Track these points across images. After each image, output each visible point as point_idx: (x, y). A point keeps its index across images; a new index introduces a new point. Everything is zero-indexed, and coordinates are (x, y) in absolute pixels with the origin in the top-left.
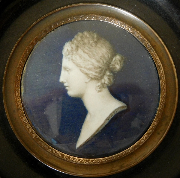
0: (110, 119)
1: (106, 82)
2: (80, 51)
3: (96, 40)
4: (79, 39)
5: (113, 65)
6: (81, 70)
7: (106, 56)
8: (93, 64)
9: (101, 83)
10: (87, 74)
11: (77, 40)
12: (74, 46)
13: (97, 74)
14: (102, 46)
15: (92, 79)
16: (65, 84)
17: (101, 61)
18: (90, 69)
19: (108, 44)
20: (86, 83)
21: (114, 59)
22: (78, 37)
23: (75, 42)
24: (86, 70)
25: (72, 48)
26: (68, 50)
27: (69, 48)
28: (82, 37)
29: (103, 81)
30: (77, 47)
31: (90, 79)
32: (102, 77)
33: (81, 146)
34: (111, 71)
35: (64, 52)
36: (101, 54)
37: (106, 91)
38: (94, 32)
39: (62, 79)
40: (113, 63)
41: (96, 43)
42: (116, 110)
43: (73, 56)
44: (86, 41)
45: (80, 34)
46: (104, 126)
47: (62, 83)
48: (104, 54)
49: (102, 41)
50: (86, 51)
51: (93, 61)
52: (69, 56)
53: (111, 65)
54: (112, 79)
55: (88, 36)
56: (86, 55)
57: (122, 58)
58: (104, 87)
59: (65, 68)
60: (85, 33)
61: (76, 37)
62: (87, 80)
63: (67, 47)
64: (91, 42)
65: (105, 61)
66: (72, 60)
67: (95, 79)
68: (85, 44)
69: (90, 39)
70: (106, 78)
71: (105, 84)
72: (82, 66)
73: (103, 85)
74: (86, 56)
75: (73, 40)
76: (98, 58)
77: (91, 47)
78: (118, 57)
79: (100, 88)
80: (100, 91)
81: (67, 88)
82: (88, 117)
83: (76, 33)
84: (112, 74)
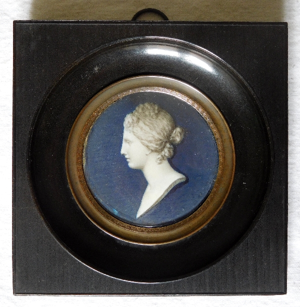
0: (169, 190)
1: (167, 155)
2: (141, 124)
3: (156, 112)
4: (140, 111)
5: (173, 137)
6: (142, 143)
7: (167, 128)
8: (153, 137)
9: (162, 155)
10: (147, 146)
11: (138, 112)
12: (135, 118)
13: (157, 147)
14: (163, 119)
15: (152, 151)
16: (126, 157)
17: (162, 134)
18: (150, 142)
19: (168, 116)
20: (147, 155)
21: (174, 132)
22: (139, 109)
23: (136, 113)
24: (146, 143)
25: (133, 120)
26: (129, 122)
27: (131, 121)
28: (143, 109)
29: (163, 153)
30: (139, 119)
31: (150, 151)
32: (162, 150)
33: (141, 216)
34: (172, 143)
35: (126, 124)
36: (161, 127)
37: (166, 164)
38: (154, 104)
39: (122, 152)
40: (173, 135)
41: (157, 115)
42: (175, 182)
43: (134, 129)
44: (147, 113)
45: (141, 105)
46: (163, 197)
47: (123, 155)
48: (165, 126)
49: (162, 113)
50: (147, 123)
51: (154, 133)
52: (130, 128)
53: (171, 137)
54: (172, 152)
55: (149, 107)
56: (147, 127)
57: (182, 130)
58: (163, 159)
59: (126, 140)
60: (146, 105)
61: (137, 108)
62: (148, 152)
63: (129, 119)
64: (152, 114)
65: (165, 134)
66: (133, 132)
67: (156, 151)
68: (146, 116)
69: (151, 111)
70: (166, 150)
71: (165, 156)
72: (143, 138)
73: (163, 158)
74: (147, 129)
75: (134, 111)
76: (158, 130)
77: (152, 119)
78: (178, 129)
79: (161, 160)
80: (160, 163)
81: (128, 160)
82: (148, 189)
83: (137, 105)
84: (172, 146)
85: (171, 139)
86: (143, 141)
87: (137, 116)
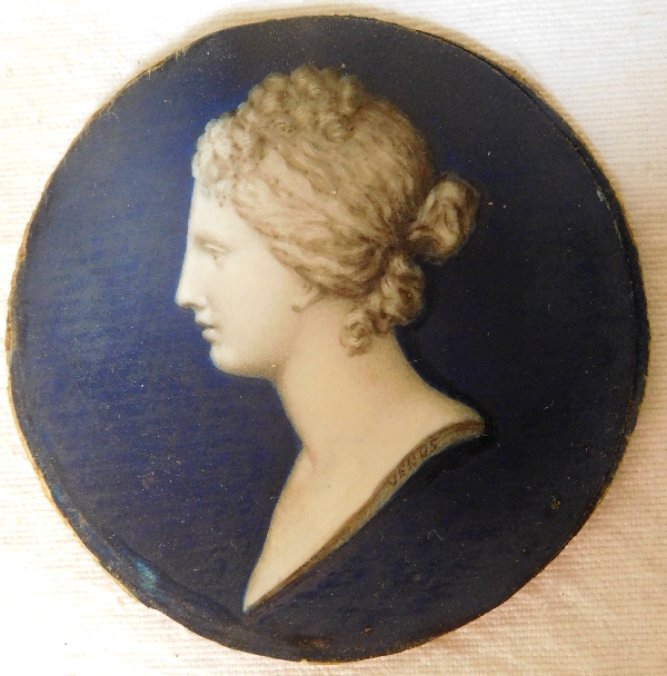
0: (402, 481)
1: (391, 309)
2: (273, 163)
3: (347, 109)
4: (270, 103)
5: (423, 228)
6: (274, 250)
7: (394, 185)
8: (330, 224)
9: (368, 312)
10: (301, 270)
11: (259, 111)
12: (245, 139)
13: (348, 271)
14: (375, 140)
15: (324, 291)
16: (203, 317)
17: (371, 209)
18: (315, 247)
19: (402, 129)
20: (296, 309)
21: (430, 201)
22: (265, 97)
23: (251, 117)
24: (296, 253)
25: (236, 146)
26: (216, 156)
27: (224, 149)
28: (282, 97)
29: (374, 301)
30: (262, 141)
31: (315, 292)
32: (371, 286)
33: (266, 601)
34: (418, 254)
35: (202, 165)
36: (368, 176)
37: (387, 352)
39: (185, 294)
40: (424, 216)
41: (348, 123)
42: (432, 439)
43: (241, 187)
44: (302, 114)
45: (276, 81)
46: (372, 512)
47: (189, 312)
48: (386, 175)
49: (374, 116)
50: (300, 159)
51: (334, 207)
52: (221, 186)
53: (415, 225)
54: (417, 296)
55: (313, 89)
56: (300, 179)
57: (469, 198)
58: (377, 331)
59: (202, 242)
60: (301, 78)
61: (255, 94)
62: (302, 298)
63: (216, 141)
64: (326, 118)
65: (387, 211)
66: (236, 202)
67: (339, 291)
68: (295, 127)
69: (323, 105)
70: (389, 288)
71: (384, 315)
72: (280, 230)
73: (376, 322)
74: (301, 187)
75: (242, 107)
76: (353, 193)
77: (325, 143)
78: (449, 191)
79: (362, 334)
80: (360, 350)
81: (209, 334)
82: (302, 471)
83: (258, 79)
84: (418, 272)
85: (416, 235)
86: (278, 244)
87: (252, 131)
